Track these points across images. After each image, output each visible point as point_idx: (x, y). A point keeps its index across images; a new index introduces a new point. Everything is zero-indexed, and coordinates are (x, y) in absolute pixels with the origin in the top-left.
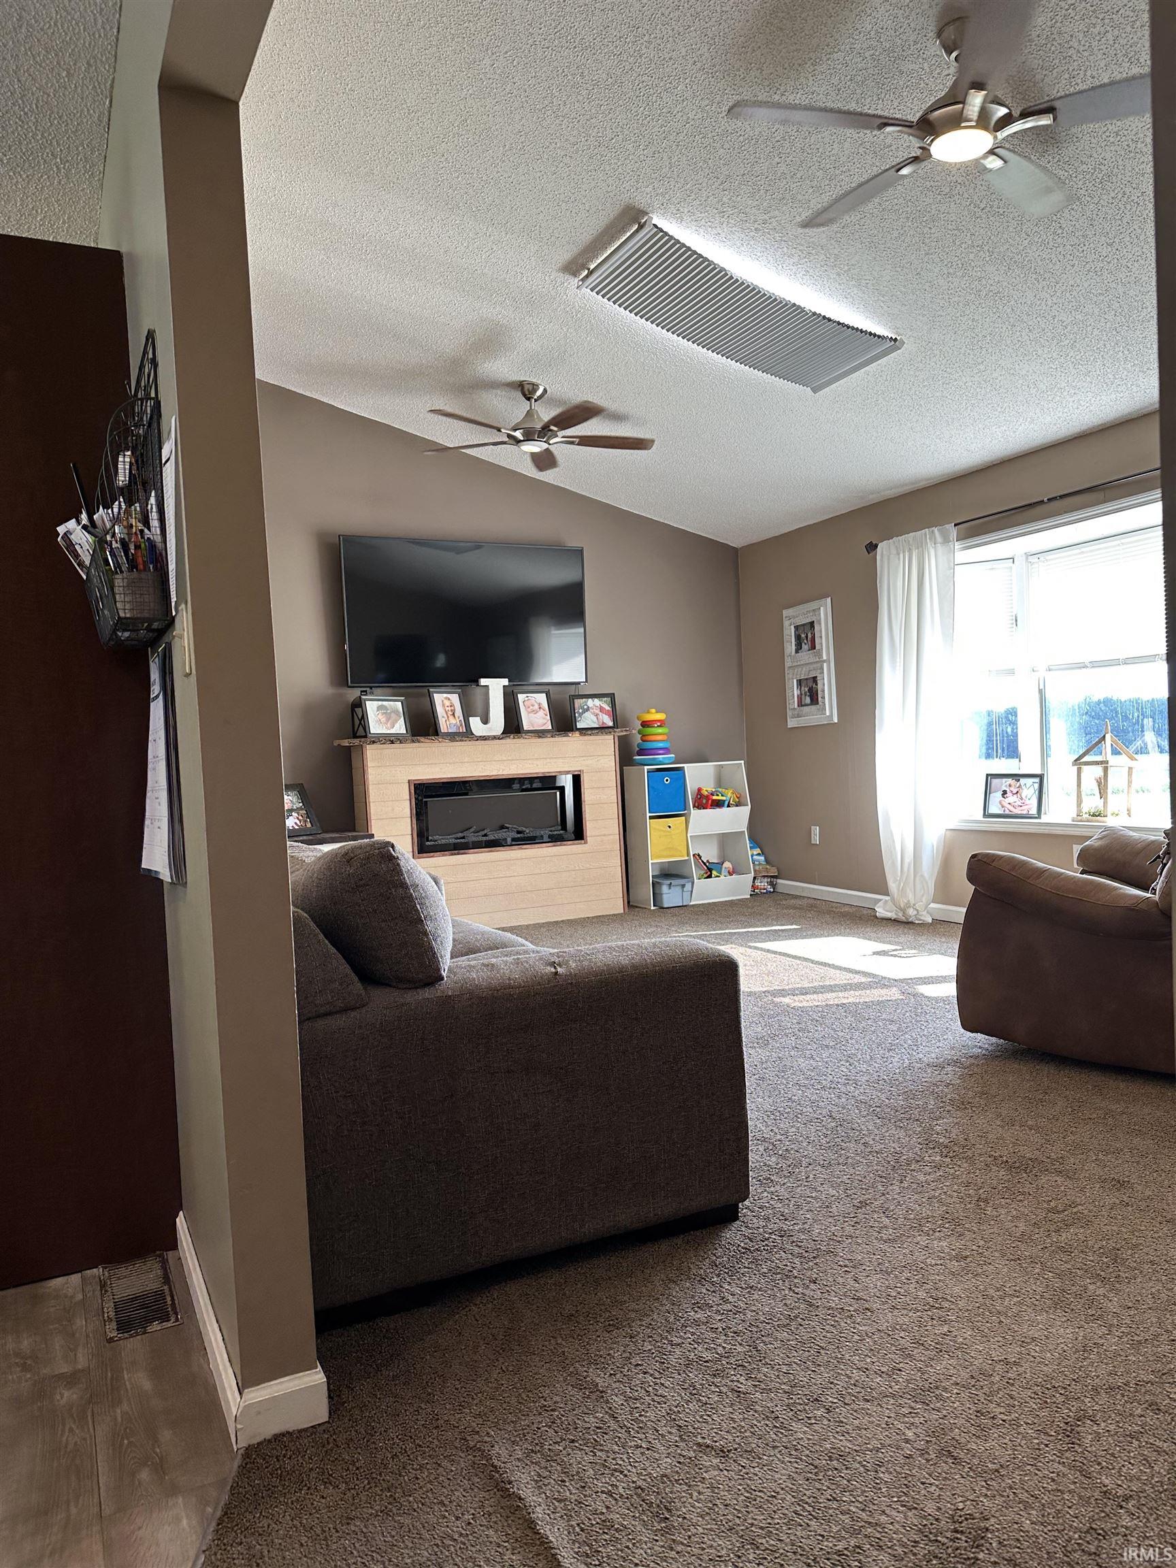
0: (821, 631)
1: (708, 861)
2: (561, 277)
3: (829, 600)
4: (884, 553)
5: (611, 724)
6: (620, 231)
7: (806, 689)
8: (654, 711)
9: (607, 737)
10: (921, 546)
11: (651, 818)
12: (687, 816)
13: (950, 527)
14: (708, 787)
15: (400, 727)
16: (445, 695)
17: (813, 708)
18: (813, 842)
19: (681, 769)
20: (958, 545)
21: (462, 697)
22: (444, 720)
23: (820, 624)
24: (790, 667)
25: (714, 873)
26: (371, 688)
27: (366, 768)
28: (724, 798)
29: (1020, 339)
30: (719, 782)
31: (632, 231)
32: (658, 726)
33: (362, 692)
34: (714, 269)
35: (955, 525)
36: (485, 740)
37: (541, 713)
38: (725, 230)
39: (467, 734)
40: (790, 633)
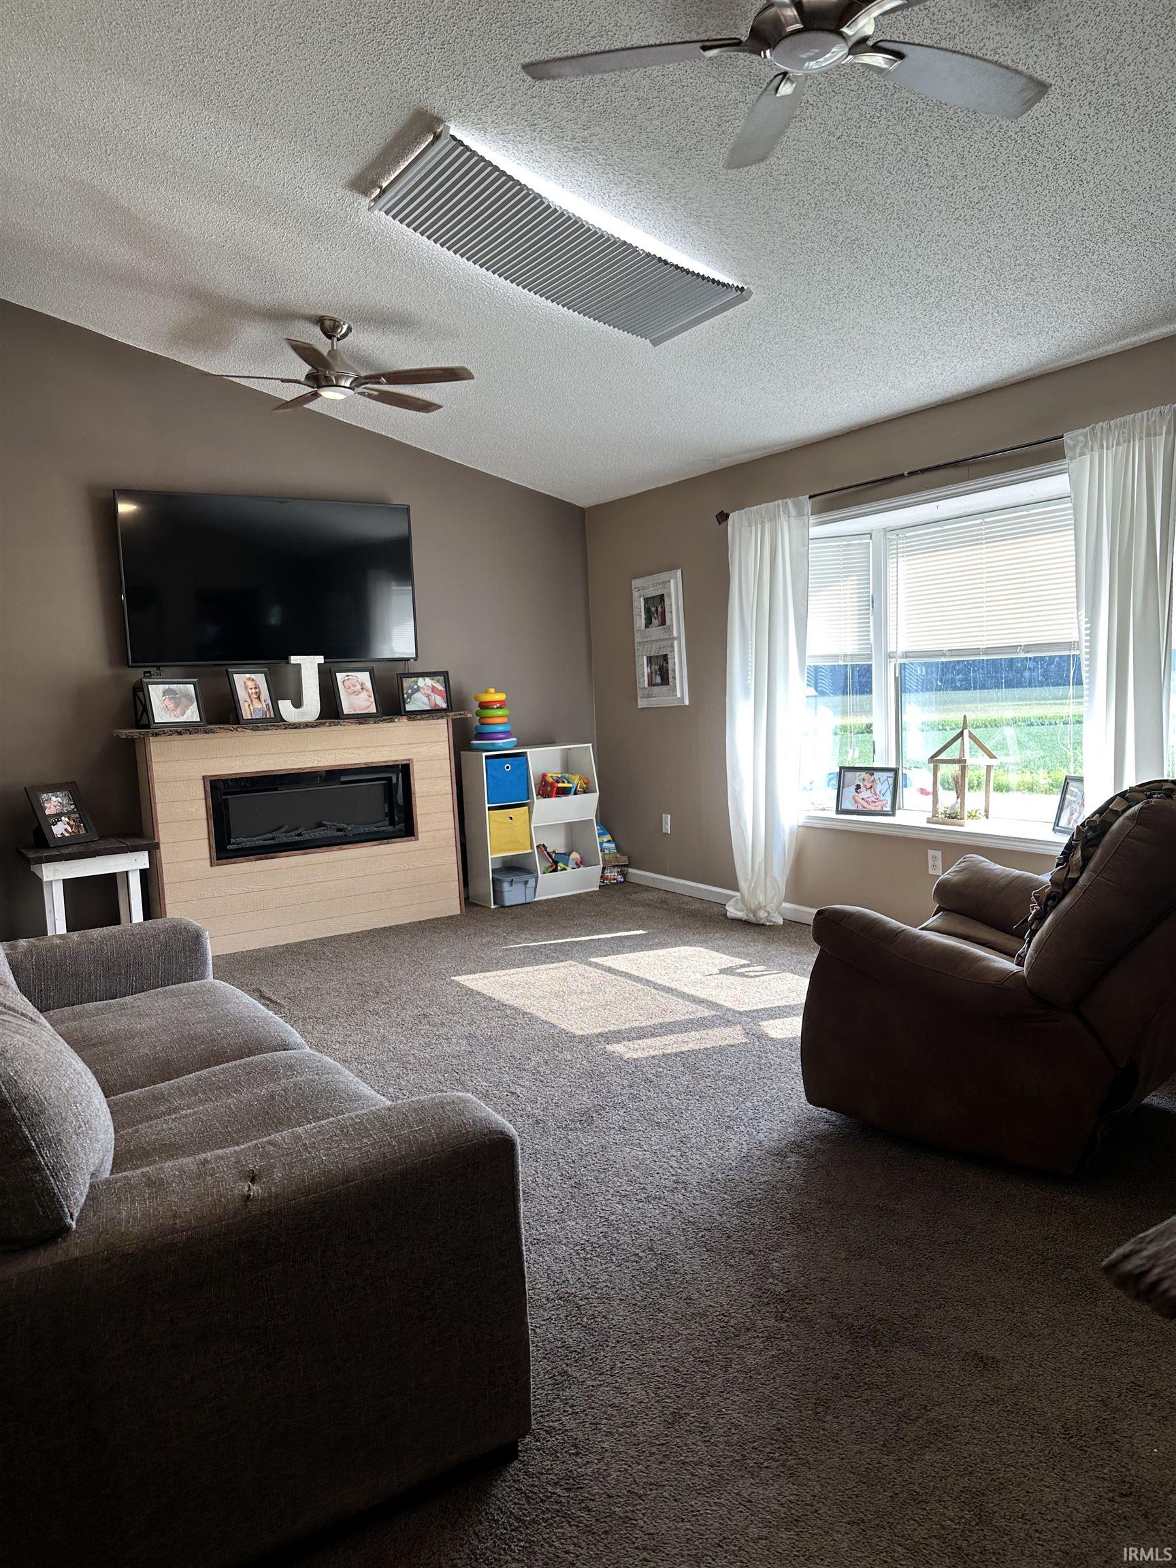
0: (671, 605)
1: (554, 852)
2: (350, 195)
3: (679, 572)
4: (736, 524)
5: (444, 705)
6: (412, 142)
7: (657, 668)
8: (492, 690)
9: (440, 721)
10: (774, 518)
11: (490, 809)
12: (530, 806)
13: (804, 499)
14: (554, 772)
15: (192, 714)
16: (248, 676)
17: (664, 688)
18: (664, 831)
19: (524, 754)
20: (812, 520)
21: (269, 678)
22: (246, 704)
23: (671, 598)
24: (639, 643)
25: (561, 865)
26: (158, 667)
27: (149, 764)
28: (570, 785)
29: (880, 294)
30: (567, 766)
31: (427, 143)
32: (498, 708)
33: (145, 672)
34: (527, 195)
35: (810, 497)
36: (296, 728)
37: (364, 695)
38: (539, 147)
39: (275, 721)
40: (639, 605)
